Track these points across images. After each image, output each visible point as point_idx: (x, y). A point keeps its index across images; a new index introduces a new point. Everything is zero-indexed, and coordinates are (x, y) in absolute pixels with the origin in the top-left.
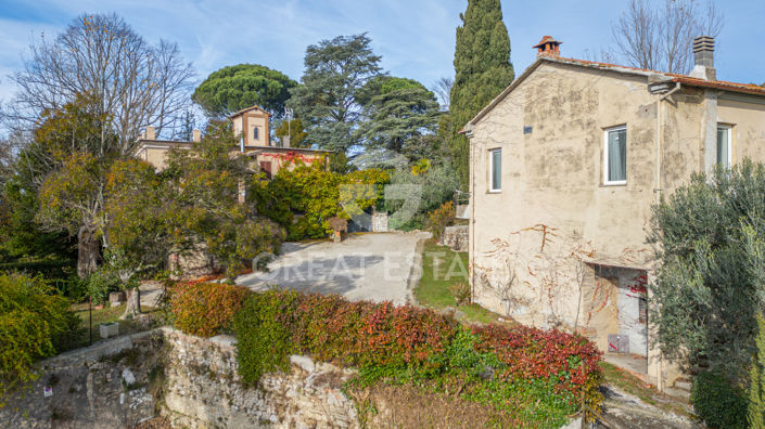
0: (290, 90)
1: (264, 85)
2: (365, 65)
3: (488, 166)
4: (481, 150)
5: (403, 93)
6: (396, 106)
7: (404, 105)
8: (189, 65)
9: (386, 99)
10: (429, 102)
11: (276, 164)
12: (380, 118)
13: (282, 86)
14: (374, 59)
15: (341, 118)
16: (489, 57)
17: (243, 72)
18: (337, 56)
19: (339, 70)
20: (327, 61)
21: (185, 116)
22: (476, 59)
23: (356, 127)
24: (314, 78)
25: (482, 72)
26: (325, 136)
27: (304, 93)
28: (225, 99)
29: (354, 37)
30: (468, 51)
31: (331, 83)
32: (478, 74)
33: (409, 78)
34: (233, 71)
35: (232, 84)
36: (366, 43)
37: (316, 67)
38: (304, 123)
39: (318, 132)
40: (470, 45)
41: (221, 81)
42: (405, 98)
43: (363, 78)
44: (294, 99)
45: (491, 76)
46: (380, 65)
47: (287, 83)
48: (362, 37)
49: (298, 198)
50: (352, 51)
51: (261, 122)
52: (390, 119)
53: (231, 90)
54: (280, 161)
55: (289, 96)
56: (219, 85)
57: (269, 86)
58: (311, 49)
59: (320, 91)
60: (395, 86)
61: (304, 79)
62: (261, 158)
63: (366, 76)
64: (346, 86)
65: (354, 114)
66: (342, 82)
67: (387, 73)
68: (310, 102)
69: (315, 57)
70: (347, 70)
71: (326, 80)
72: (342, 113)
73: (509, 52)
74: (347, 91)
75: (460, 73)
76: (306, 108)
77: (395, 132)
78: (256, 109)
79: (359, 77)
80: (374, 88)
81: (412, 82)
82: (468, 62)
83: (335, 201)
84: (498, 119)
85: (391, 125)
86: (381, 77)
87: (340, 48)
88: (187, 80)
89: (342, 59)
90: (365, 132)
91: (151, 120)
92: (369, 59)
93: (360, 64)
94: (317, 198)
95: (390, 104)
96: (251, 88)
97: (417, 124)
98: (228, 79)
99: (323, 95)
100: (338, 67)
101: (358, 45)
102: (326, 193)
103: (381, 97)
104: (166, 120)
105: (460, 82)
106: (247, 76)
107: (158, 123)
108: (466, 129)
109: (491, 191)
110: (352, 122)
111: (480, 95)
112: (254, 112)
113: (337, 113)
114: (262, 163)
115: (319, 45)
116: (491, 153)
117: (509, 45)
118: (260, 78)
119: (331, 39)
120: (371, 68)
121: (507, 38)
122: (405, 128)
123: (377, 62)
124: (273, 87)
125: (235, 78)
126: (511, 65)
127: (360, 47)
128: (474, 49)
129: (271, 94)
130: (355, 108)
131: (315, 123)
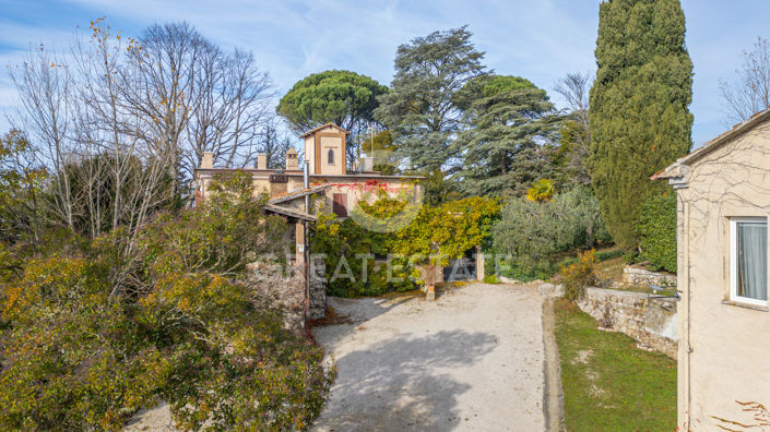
0: (378, 98)
1: (351, 93)
2: (464, 64)
3: (725, 249)
4: (707, 214)
5: (512, 95)
6: (504, 111)
7: (513, 109)
8: (266, 75)
9: (491, 103)
10: (542, 103)
11: (352, 196)
12: (484, 127)
13: (371, 93)
14: (476, 56)
15: (436, 128)
16: (651, 42)
17: (329, 79)
18: (432, 56)
19: (434, 71)
20: (420, 62)
21: (265, 132)
22: (632, 45)
23: (454, 137)
24: (405, 82)
25: (640, 64)
26: (417, 150)
27: (394, 100)
28: (309, 110)
29: (452, 31)
30: (619, 35)
31: (424, 87)
32: (634, 67)
33: (516, 76)
34: (318, 79)
35: (317, 94)
36: (466, 37)
37: (408, 69)
38: (393, 135)
39: (410, 145)
40: (621, 26)
41: (305, 90)
42: (514, 102)
43: (462, 79)
44: (383, 108)
45: (655, 70)
46: (482, 62)
47: (376, 89)
48: (461, 32)
49: (380, 240)
50: (450, 48)
51: (337, 143)
52: (496, 127)
53: (315, 100)
54: (359, 193)
55: (377, 105)
56: (303, 95)
57: (357, 93)
58: (402, 50)
59: (412, 97)
60: (499, 86)
61: (394, 83)
62: (335, 190)
63: (466, 76)
64: (442, 90)
65: (450, 121)
66: (438, 85)
67: (491, 72)
68: (401, 111)
69: (408, 57)
70: (443, 71)
71: (418, 84)
72: (437, 121)
73: (683, 33)
74: (444, 95)
75: (605, 68)
76: (395, 118)
77: (502, 144)
78: (331, 126)
79: (457, 78)
80: (476, 90)
81: (519, 80)
82: (617, 51)
83: (427, 242)
84: (755, 158)
85: (497, 135)
86: (484, 77)
87: (435, 45)
88: (263, 92)
89: (437, 58)
90: (465, 144)
91: (223, 139)
92: (470, 56)
93: (459, 63)
94: (405, 238)
95: (495, 109)
96: (337, 97)
97: (530, 133)
98: (313, 88)
99: (416, 101)
100: (434, 68)
101: (457, 41)
102: (416, 231)
103: (485, 101)
104: (243, 137)
105: (605, 81)
106: (333, 83)
107: (232, 143)
108: (667, 172)
109: (734, 297)
110: (448, 131)
111: (637, 97)
112: (328, 130)
113: (432, 121)
114: (335, 196)
115: (411, 44)
116: (733, 224)
117: (683, 22)
118: (346, 85)
119: (424, 36)
120: (472, 67)
121: (680, 13)
122: (516, 139)
123: (479, 59)
124: (360, 94)
125: (321, 85)
126: (685, 52)
127: (459, 43)
128: (628, 32)
129: (359, 102)
130: (453, 114)
131: (405, 133)
